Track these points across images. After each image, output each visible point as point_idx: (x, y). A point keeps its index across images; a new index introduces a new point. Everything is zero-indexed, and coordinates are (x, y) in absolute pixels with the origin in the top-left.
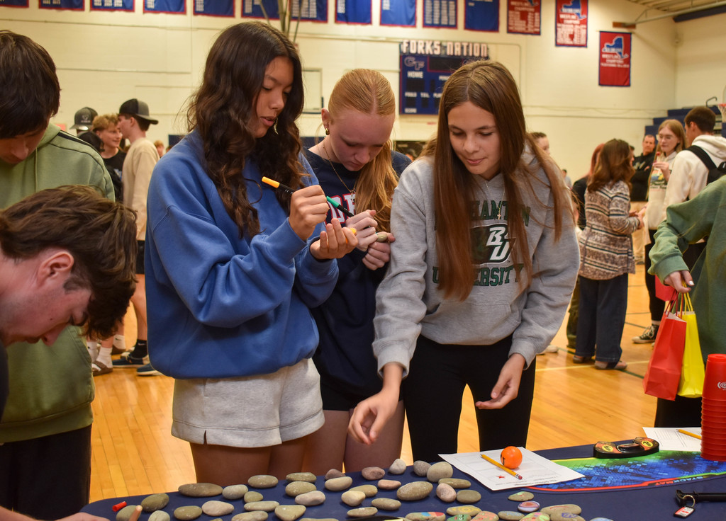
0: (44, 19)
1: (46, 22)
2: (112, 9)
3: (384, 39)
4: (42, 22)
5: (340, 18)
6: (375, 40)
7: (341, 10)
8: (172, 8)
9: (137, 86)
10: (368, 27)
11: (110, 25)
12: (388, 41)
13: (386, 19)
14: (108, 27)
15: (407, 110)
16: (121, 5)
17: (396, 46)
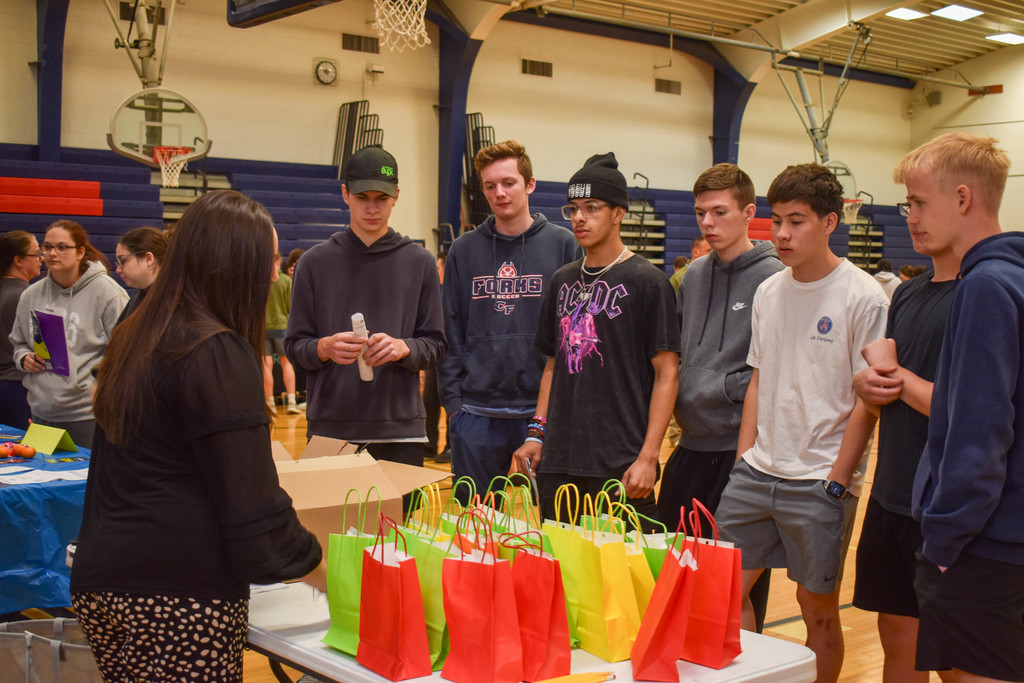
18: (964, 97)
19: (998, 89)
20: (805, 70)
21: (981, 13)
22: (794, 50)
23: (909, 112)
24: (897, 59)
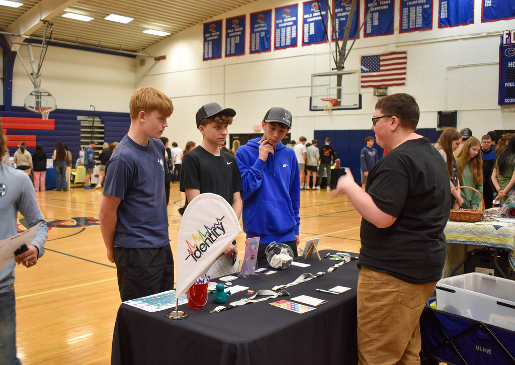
0: (251, 61)
1: (253, 62)
2: (285, 47)
3: (485, 34)
4: (250, 62)
5: (443, 23)
6: (477, 37)
7: (444, 15)
8: (319, 40)
9: (297, 97)
10: (471, 25)
11: (284, 58)
12: (489, 35)
13: (488, 15)
14: (283, 59)
15: (506, 101)
16: (290, 44)
17: (498, 39)
18: (153, 61)
19: (164, 58)
20: (32, 44)
21: (132, 19)
22: (24, 35)
23: (134, 69)
24: (121, 45)
